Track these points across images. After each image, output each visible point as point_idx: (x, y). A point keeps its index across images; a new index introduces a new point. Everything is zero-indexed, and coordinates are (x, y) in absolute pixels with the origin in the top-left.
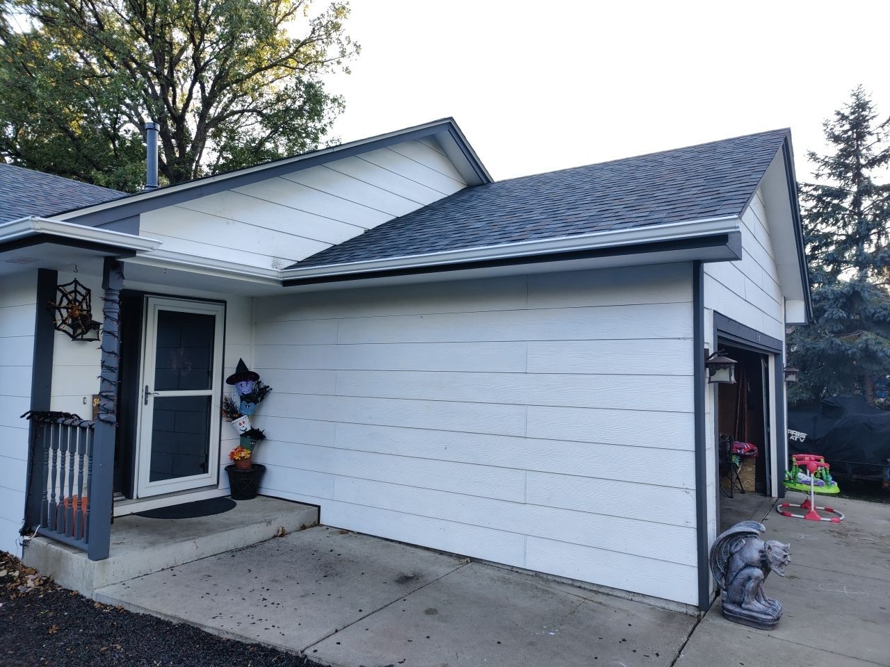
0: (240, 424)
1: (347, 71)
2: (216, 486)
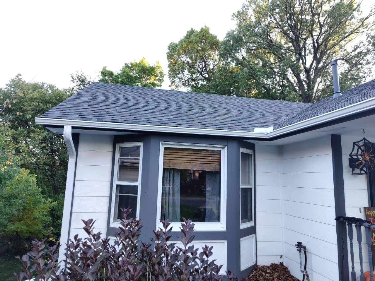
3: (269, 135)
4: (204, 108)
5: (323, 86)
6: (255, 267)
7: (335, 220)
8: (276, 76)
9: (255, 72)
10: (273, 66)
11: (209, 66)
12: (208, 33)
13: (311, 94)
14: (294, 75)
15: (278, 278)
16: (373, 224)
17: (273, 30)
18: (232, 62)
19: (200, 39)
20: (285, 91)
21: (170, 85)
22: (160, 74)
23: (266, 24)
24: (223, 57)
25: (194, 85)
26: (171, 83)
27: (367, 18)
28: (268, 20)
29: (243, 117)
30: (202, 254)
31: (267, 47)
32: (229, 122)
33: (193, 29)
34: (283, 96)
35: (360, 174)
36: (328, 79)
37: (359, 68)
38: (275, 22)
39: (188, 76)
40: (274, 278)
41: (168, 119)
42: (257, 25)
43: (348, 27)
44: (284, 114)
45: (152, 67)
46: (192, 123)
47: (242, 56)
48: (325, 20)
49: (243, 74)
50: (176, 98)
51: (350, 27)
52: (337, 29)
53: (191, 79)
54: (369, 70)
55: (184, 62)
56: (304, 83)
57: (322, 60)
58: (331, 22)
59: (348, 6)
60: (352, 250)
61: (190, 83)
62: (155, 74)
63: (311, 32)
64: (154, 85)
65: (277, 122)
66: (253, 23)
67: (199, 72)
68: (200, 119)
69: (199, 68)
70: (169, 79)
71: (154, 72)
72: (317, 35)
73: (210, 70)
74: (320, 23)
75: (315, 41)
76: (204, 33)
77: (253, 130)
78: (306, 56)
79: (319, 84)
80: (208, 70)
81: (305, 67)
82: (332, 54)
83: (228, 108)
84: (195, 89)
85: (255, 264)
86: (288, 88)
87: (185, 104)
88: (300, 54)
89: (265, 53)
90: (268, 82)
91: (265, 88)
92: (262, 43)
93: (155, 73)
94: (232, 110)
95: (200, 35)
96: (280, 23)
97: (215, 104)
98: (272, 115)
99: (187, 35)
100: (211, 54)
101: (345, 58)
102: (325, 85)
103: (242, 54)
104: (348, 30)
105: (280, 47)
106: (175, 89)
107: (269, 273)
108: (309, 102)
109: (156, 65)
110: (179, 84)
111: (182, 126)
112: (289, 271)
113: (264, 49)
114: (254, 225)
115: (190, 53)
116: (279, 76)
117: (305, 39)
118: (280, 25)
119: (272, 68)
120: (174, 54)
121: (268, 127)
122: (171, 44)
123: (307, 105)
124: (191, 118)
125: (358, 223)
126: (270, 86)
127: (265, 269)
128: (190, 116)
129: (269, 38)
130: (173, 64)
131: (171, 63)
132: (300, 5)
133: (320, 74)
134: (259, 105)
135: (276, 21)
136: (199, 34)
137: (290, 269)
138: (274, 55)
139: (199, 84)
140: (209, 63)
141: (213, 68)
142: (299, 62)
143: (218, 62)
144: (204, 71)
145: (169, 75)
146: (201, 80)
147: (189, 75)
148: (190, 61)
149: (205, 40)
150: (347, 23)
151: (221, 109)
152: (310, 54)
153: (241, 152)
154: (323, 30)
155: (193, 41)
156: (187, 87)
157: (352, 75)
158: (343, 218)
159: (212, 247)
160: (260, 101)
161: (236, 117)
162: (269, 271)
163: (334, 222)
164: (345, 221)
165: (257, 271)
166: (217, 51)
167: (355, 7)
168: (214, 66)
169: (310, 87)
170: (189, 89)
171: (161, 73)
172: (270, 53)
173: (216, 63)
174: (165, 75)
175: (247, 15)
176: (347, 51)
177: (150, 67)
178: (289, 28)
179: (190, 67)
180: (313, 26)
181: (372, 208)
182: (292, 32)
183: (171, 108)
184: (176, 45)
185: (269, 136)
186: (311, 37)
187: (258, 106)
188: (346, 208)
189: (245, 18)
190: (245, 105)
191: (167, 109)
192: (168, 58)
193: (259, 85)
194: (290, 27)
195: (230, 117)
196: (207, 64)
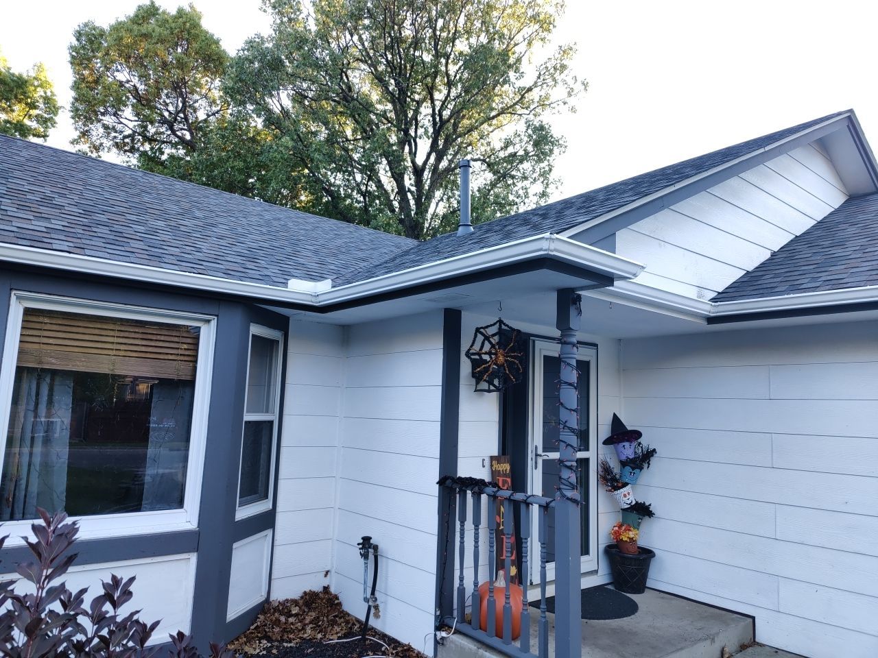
0: (625, 496)
1: (573, 110)
2: (596, 572)
3: (321, 298)
4: (164, 215)
5: (445, 210)
6: (264, 607)
7: (438, 485)
8: (355, 170)
9: (308, 150)
10: (350, 147)
11: (195, 112)
12: (196, 25)
13: (421, 221)
14: (392, 175)
15: (315, 624)
16: (501, 489)
17: (355, 64)
18: (255, 116)
19: (172, 34)
20: (371, 206)
21: (75, 140)
22: (45, 104)
23: (341, 45)
24: (231, 97)
25: (150, 153)
26: (78, 133)
27: (530, 89)
28: (345, 37)
29: (265, 249)
30: (98, 602)
31: (340, 99)
32: (229, 259)
33: (157, 4)
34: (365, 218)
35: (489, 391)
36: (454, 194)
37: (509, 185)
38: (360, 47)
39: (131, 125)
40: (305, 625)
41: (44, 230)
42: (319, 42)
43: (496, 99)
44: (361, 254)
45: (20, 77)
46: (123, 249)
47: (281, 105)
48: (457, 71)
49: (280, 148)
50: (82, 176)
51: (502, 100)
52: (479, 98)
53: (139, 134)
54: (524, 191)
55: (121, 84)
56: (409, 195)
57: (446, 155)
58: (468, 80)
59: (499, 54)
60: (462, 543)
61: (136, 146)
62: (29, 100)
63: (430, 90)
64: (22, 129)
65: (343, 271)
66: (310, 33)
67: (164, 121)
68: (148, 240)
69: (168, 111)
70: (73, 121)
71: (24, 93)
72: (441, 101)
73: (196, 121)
74: (448, 75)
75: (437, 112)
76: (184, 23)
77: (285, 285)
78: (418, 140)
79: (437, 204)
80: (190, 121)
81: (413, 162)
82: (466, 147)
83: (232, 224)
84: (151, 162)
85: (264, 599)
86: (377, 202)
87: (107, 195)
88: (406, 132)
89: (334, 112)
90: (337, 179)
91: (329, 193)
92: (329, 86)
93: (29, 97)
94: (240, 230)
95: (173, 25)
96: (371, 53)
97: (199, 209)
98: (335, 255)
99: (137, 16)
100: (203, 81)
101: (487, 160)
102: (449, 207)
103: (282, 100)
104: (497, 104)
105: (368, 107)
106: (89, 154)
107: (296, 615)
108: (417, 237)
109: (32, 74)
110: (104, 141)
111: (87, 252)
112: (340, 604)
113: (333, 104)
114: (271, 507)
115: (142, 65)
116: (361, 172)
117: (418, 102)
118: (370, 58)
119: (346, 150)
120: (94, 57)
121: (319, 281)
122: (86, 25)
123: (410, 243)
124: (120, 235)
125: (476, 489)
126: (341, 189)
127: (287, 606)
128: (117, 228)
129: (346, 81)
130: (87, 82)
131: (83, 79)
132: (412, 24)
133: (442, 184)
134: (309, 227)
135: (363, 45)
136: (170, 21)
137: (342, 598)
138: (354, 122)
139: (162, 153)
140: (195, 105)
141: (205, 121)
142: (403, 149)
143: (220, 106)
144: (180, 122)
145: (72, 111)
146: (170, 142)
147: (136, 123)
148: (141, 87)
149: (187, 40)
150: (496, 91)
151: (213, 225)
152: (425, 137)
153: (253, 335)
154: (454, 93)
155: (154, 34)
156: (128, 154)
157: (497, 196)
158: (451, 479)
159: (132, 580)
160: (312, 220)
161: (250, 249)
162: (295, 610)
163: (435, 489)
164: (454, 486)
165: (269, 615)
166: (219, 79)
167: (512, 61)
168: (208, 116)
169: (422, 208)
170: (134, 160)
171: (48, 100)
172: (345, 114)
173: (215, 109)
174: (62, 110)
175: (299, 10)
176: (492, 146)
177: (13, 75)
178: (389, 70)
179: (139, 101)
180: (436, 77)
181: (503, 457)
182: (394, 79)
183: (59, 201)
184: (102, 34)
185: (322, 301)
186: (429, 102)
187: (307, 230)
188: (459, 460)
189: (293, 16)
190: (276, 223)
191: (46, 201)
192: (71, 63)
193: (315, 182)
194: (391, 68)
195: (234, 246)
196: (190, 106)
